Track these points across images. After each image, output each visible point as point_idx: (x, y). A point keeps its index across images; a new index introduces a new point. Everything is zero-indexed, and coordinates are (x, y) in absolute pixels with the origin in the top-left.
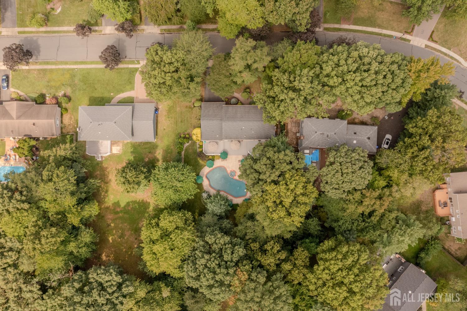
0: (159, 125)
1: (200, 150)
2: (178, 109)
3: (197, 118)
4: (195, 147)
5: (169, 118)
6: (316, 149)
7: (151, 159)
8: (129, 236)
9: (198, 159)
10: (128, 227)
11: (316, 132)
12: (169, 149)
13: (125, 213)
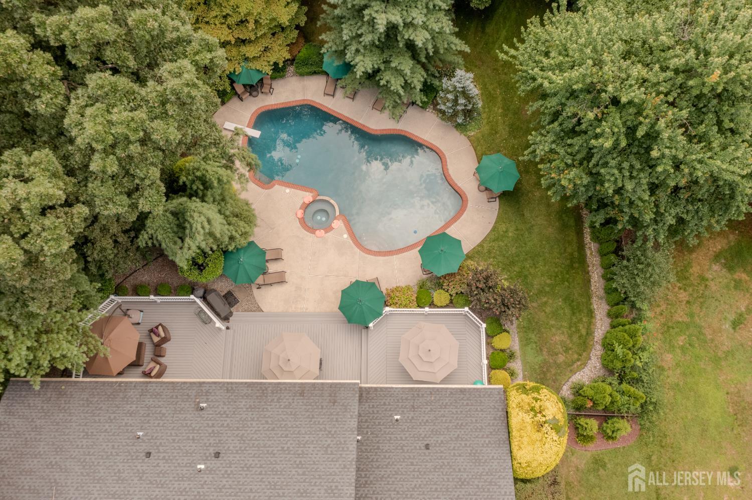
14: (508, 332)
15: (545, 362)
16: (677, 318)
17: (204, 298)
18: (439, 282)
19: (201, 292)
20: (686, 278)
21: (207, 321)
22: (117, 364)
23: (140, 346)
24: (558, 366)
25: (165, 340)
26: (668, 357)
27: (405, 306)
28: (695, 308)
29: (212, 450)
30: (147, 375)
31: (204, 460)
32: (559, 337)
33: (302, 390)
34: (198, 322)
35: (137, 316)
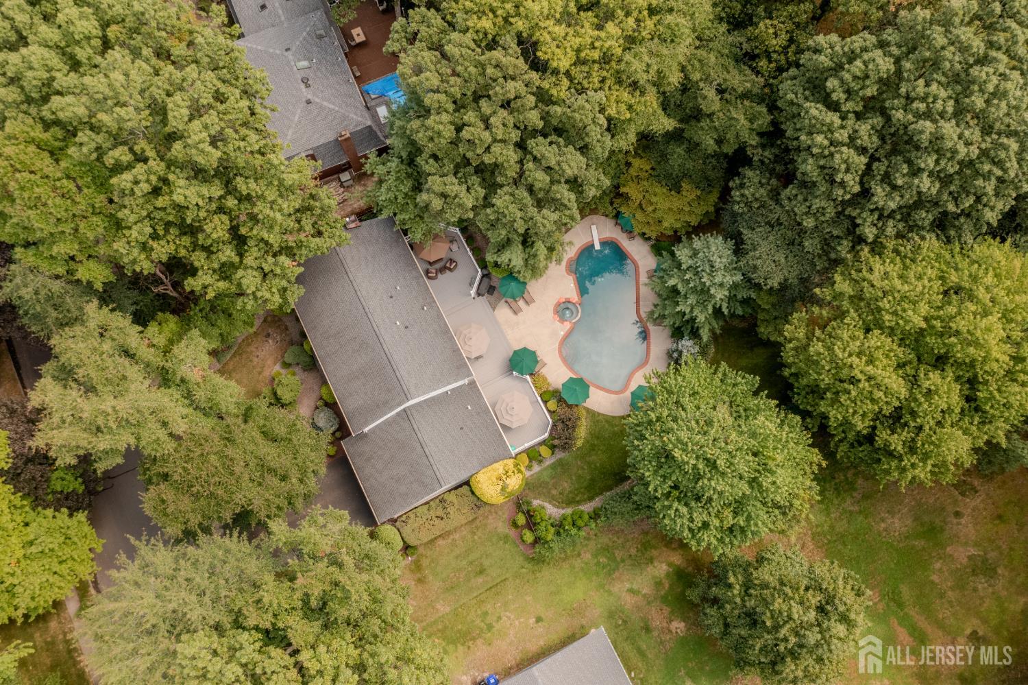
0: (533, 646)
1: (545, 451)
2: (443, 608)
3: (440, 512)
4: (546, 477)
5: (490, 627)
6: (364, 94)
7: (667, 610)
8: (966, 544)
9: (579, 443)
10: (938, 565)
11: (309, 102)
12: (598, 563)
13: (900, 605)
14: (553, 454)
15: (547, 483)
16: (617, 552)
17: (483, 276)
18: (561, 400)
19: (485, 272)
20: (646, 549)
21: (471, 284)
22: (424, 255)
23: (441, 259)
24: (549, 493)
25: (450, 270)
26: (588, 556)
27: (536, 387)
28: (628, 562)
29: (407, 324)
30: (427, 272)
31: (402, 323)
32: (566, 486)
33: (456, 351)
34: (469, 281)
35: (455, 247)
